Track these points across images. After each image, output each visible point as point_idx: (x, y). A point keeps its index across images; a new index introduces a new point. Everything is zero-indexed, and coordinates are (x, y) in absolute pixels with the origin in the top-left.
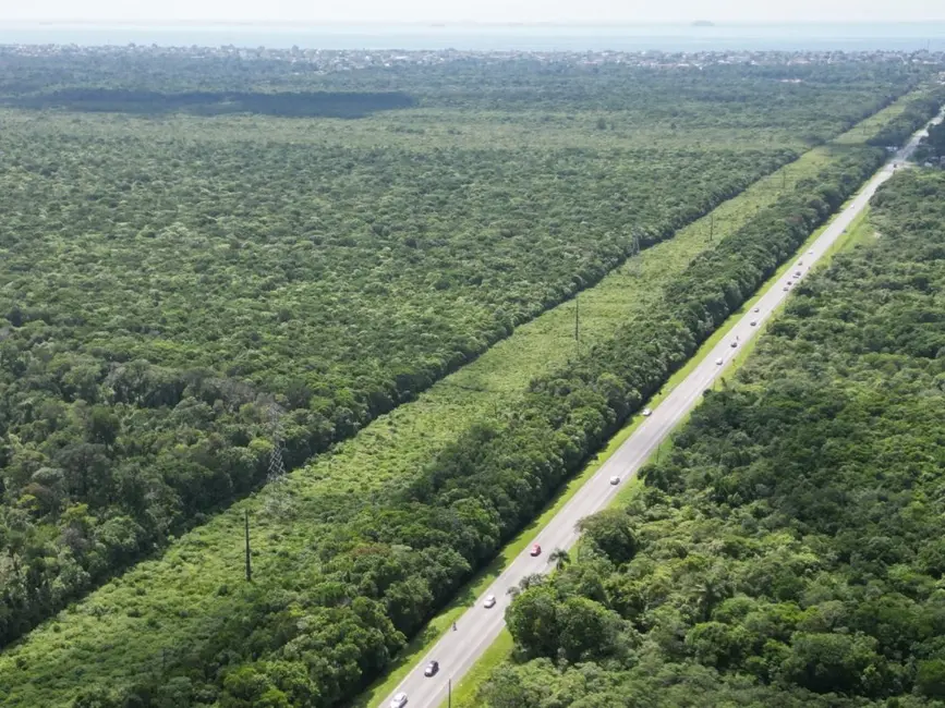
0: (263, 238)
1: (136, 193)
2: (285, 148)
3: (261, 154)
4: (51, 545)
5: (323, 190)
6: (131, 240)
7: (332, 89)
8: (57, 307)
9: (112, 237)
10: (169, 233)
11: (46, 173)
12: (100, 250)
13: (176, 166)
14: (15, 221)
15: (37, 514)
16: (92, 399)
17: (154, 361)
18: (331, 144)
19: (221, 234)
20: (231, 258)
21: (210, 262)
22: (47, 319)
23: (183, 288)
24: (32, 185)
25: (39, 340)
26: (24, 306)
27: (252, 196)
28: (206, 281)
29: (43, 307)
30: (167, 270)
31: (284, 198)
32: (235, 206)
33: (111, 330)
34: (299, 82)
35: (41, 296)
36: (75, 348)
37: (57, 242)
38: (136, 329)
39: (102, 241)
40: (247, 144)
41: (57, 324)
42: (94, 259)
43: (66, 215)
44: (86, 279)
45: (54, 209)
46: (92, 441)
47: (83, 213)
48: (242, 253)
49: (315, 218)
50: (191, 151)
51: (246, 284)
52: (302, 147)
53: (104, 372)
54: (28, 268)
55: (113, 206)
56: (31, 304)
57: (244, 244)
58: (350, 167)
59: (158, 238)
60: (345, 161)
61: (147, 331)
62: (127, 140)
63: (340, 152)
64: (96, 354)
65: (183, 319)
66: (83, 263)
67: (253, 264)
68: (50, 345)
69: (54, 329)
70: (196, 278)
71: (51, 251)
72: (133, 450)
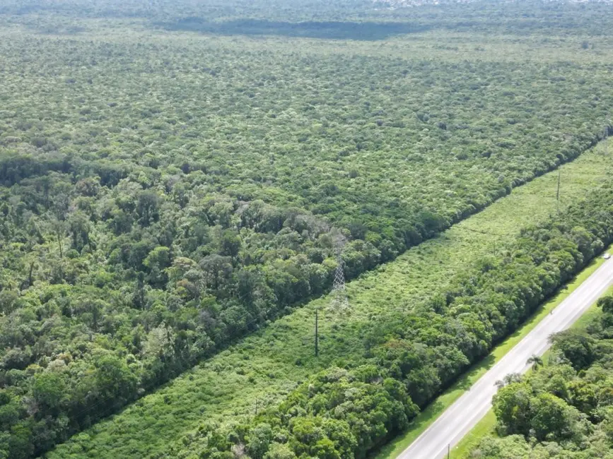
0: (344, 120)
1: (268, 88)
2: (364, 60)
3: (348, 63)
4: (192, 322)
5: (386, 88)
6: (261, 119)
7: (398, 20)
8: (211, 162)
9: (249, 117)
10: (284, 115)
11: (213, 74)
12: (241, 125)
13: (293, 70)
14: (192, 105)
15: (186, 299)
16: (226, 225)
17: (267, 201)
18: (394, 57)
19: (317, 117)
20: (322, 134)
21: (309, 135)
22: (205, 170)
23: (290, 152)
24: (204, 82)
25: (198, 184)
26: (191, 161)
27: (340, 91)
28: (305, 149)
29: (202, 162)
30: (281, 140)
31: (360, 94)
32: (327, 98)
33: (242, 179)
34: (376, 15)
35: (201, 155)
36: (219, 190)
37: (215, 119)
38: (257, 179)
39: (242, 120)
40: (340, 57)
41: (210, 173)
42: (236, 131)
43: (222, 102)
44: (229, 143)
45: (216, 97)
46: (222, 254)
47: (233, 101)
48: (329, 130)
49: (379, 108)
50: (304, 60)
51: (330, 151)
52: (375, 59)
53: (235, 207)
54: (196, 135)
55: (251, 96)
56: (195, 159)
57: (331, 124)
58: (405, 72)
59: (278, 118)
60: (402, 68)
61: (265, 180)
62: (264, 52)
63: (400, 62)
64: (231, 195)
65: (288, 174)
66: (229, 134)
67: (335, 138)
68: (204, 187)
69: (208, 177)
70: (299, 146)
71: (211, 125)
72: (249, 261)
